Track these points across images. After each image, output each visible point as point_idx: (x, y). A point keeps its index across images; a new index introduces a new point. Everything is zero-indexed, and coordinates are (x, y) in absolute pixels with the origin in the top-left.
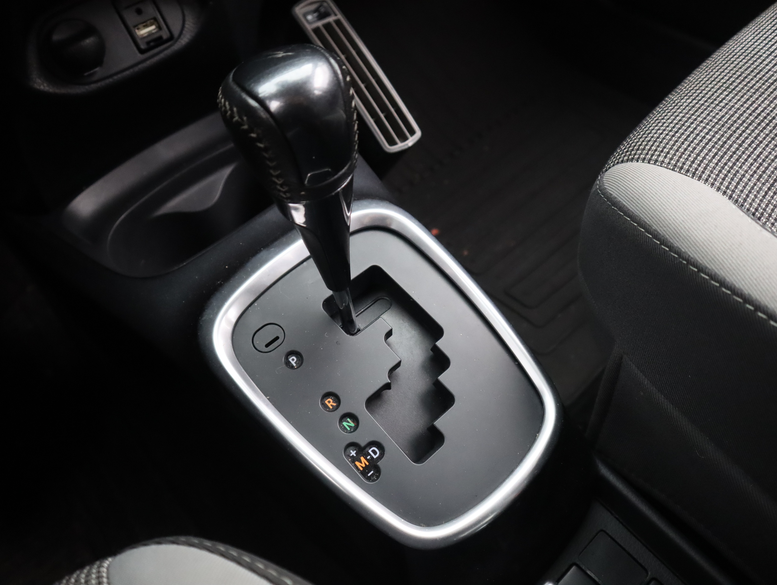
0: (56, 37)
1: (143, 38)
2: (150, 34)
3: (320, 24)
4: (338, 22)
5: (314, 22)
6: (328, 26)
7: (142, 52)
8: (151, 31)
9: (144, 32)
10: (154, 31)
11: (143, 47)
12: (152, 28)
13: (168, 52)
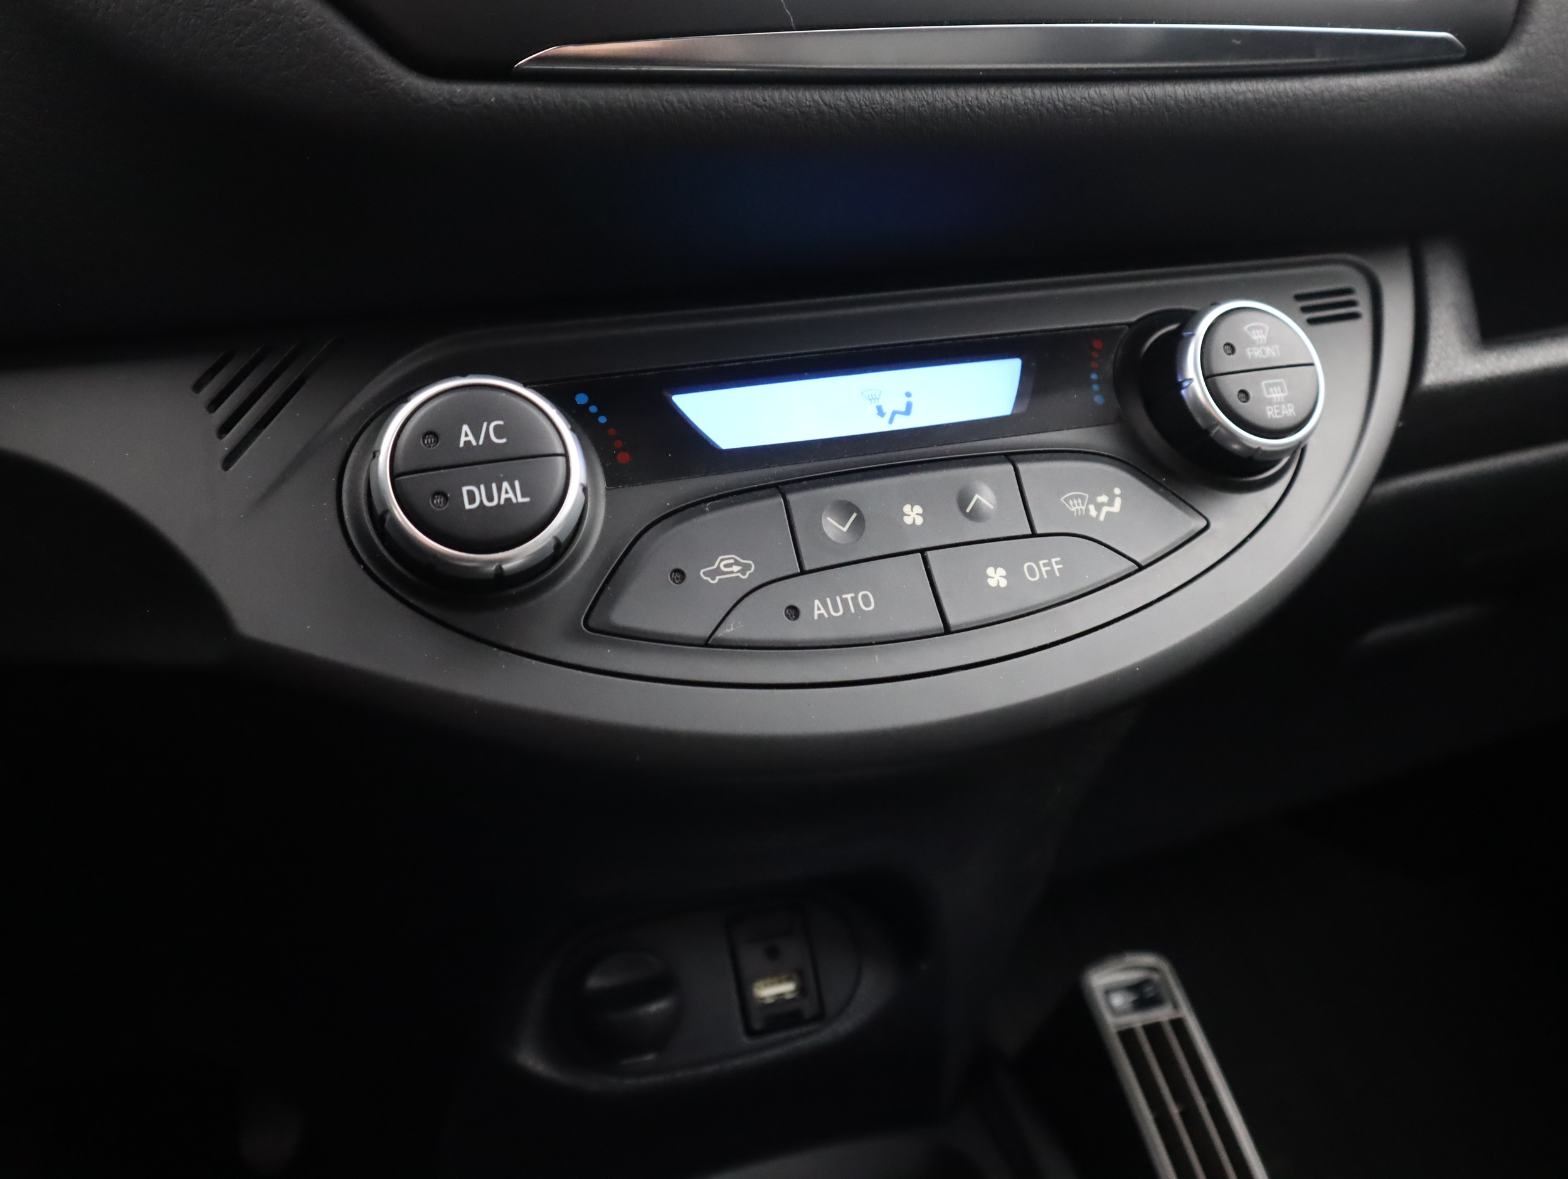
0: (595, 982)
1: (764, 1006)
2: (780, 999)
3: (1137, 1020)
4: (1178, 1025)
5: (1124, 1012)
6: (1154, 1030)
7: (750, 1032)
8: (781, 995)
9: (768, 991)
10: (789, 997)
11: (757, 1025)
12: (787, 988)
13: (803, 1043)
